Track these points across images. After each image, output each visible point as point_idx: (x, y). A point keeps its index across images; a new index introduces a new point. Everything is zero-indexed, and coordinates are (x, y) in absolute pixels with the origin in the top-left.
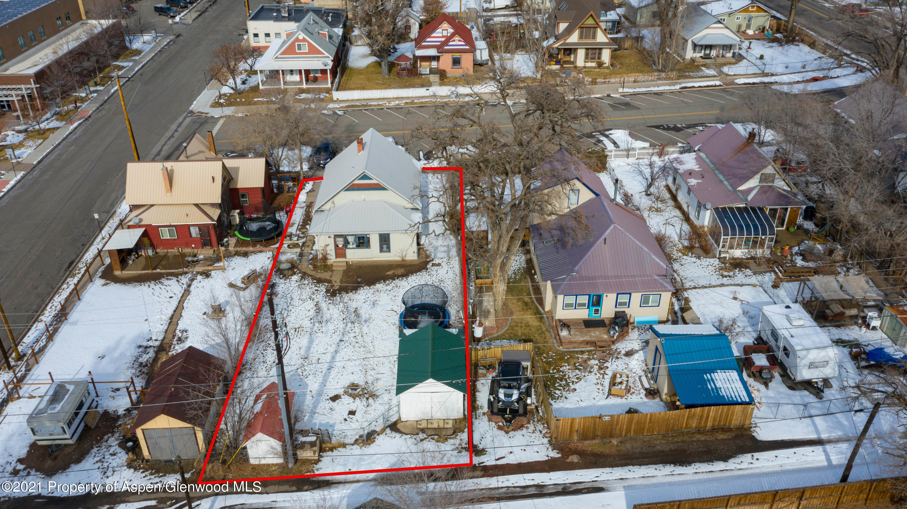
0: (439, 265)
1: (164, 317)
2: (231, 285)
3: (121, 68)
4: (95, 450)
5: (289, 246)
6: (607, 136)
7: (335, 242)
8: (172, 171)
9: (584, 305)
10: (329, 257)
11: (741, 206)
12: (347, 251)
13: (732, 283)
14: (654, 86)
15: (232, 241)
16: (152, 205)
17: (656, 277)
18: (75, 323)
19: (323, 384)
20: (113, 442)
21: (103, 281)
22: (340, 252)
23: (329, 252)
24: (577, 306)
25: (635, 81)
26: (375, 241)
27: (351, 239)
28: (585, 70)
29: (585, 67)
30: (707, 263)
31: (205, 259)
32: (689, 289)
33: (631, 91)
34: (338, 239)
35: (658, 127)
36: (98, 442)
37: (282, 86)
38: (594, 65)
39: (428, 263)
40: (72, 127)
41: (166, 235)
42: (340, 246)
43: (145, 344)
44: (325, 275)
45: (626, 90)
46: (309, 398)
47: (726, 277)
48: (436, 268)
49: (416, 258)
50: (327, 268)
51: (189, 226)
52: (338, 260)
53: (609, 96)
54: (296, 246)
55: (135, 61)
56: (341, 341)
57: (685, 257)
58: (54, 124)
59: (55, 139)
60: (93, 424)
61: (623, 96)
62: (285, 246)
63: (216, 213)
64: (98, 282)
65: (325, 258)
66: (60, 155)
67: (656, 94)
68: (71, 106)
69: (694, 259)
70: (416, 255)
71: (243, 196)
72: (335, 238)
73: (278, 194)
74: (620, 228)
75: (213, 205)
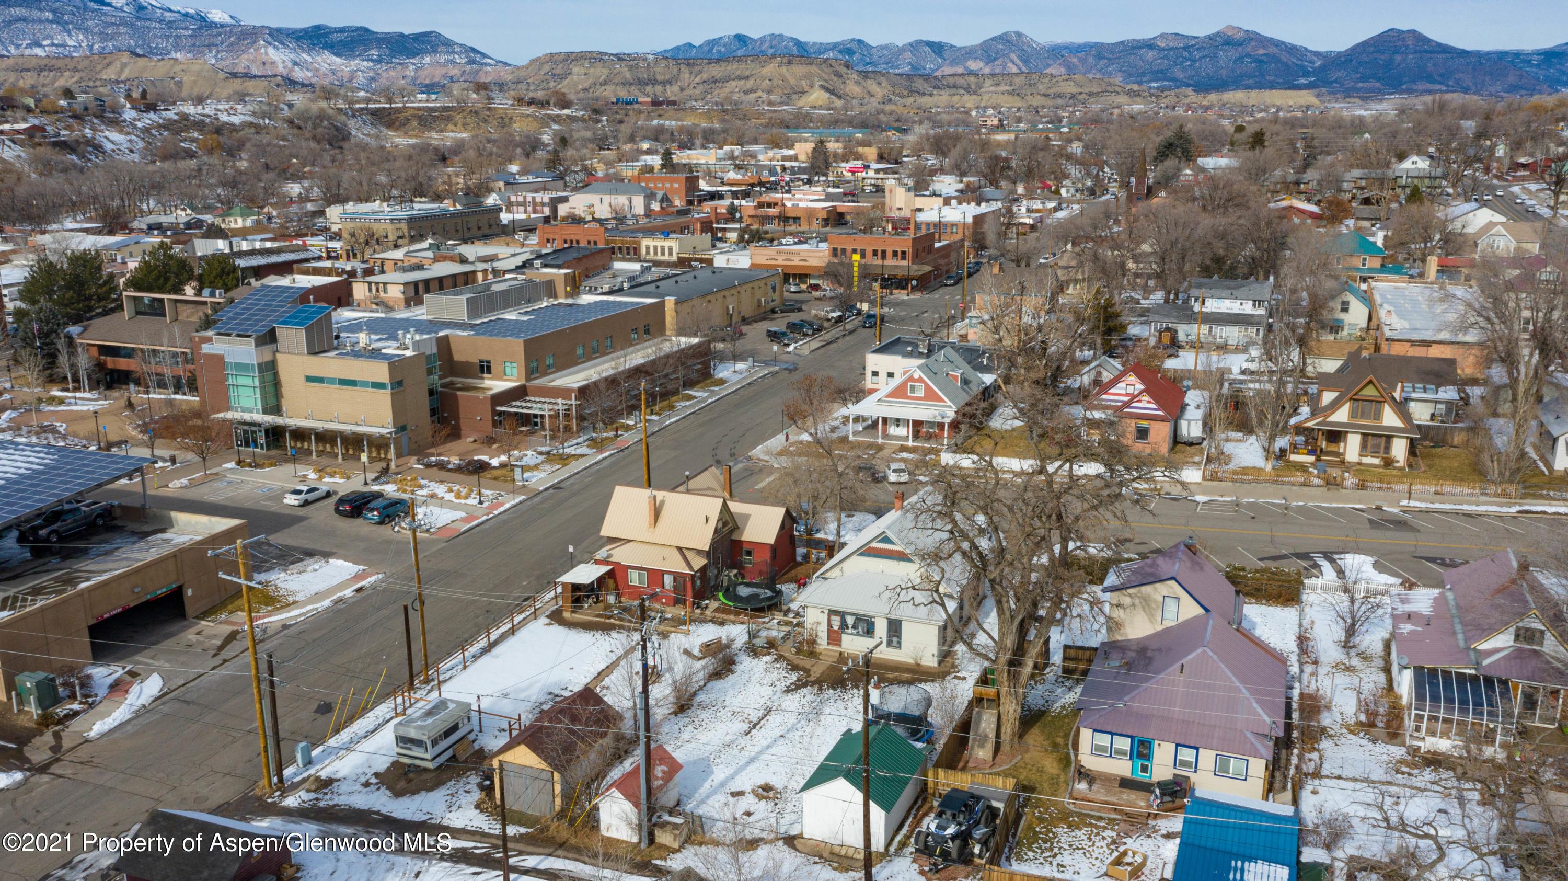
0: (964, 678)
1: (592, 670)
2: (687, 652)
3: (690, 398)
4: (453, 782)
5: (779, 623)
6: (1332, 561)
7: (829, 620)
8: (662, 502)
9: (1124, 753)
10: (819, 641)
11: (1468, 671)
12: (844, 637)
13: (1409, 783)
14: (1470, 503)
15: (714, 605)
16: (630, 541)
17: (1249, 735)
18: (497, 657)
19: (732, 777)
20: (474, 779)
21: (547, 621)
22: (834, 637)
23: (820, 634)
24: (1112, 753)
25: (1436, 493)
26: (881, 629)
27: (850, 620)
28: (1358, 467)
29: (1360, 464)
30: (1385, 750)
31: (672, 619)
32: (1327, 777)
33: (1423, 505)
34: (833, 617)
35: (1432, 560)
36: (459, 776)
37: (880, 441)
38: (1376, 461)
39: (949, 673)
40: (600, 457)
41: (634, 578)
42: (836, 628)
43: (557, 692)
44: (806, 662)
45: (1413, 503)
46: (707, 785)
47: (1403, 773)
48: (956, 681)
49: (935, 665)
50: (812, 654)
51: (663, 573)
52: (830, 647)
53: (1379, 508)
54: (787, 623)
55: (712, 391)
56: (782, 736)
57: (1351, 736)
58: (583, 450)
59: (575, 466)
60: (462, 756)
61: (1404, 512)
62: (775, 621)
63: (699, 562)
64: (543, 620)
65: (813, 642)
66: (572, 485)
67: (1469, 515)
68: (612, 434)
69: (1364, 742)
70: (936, 659)
71: (749, 553)
72: (829, 616)
73: (800, 564)
74: (1211, 654)
75: (699, 552)
